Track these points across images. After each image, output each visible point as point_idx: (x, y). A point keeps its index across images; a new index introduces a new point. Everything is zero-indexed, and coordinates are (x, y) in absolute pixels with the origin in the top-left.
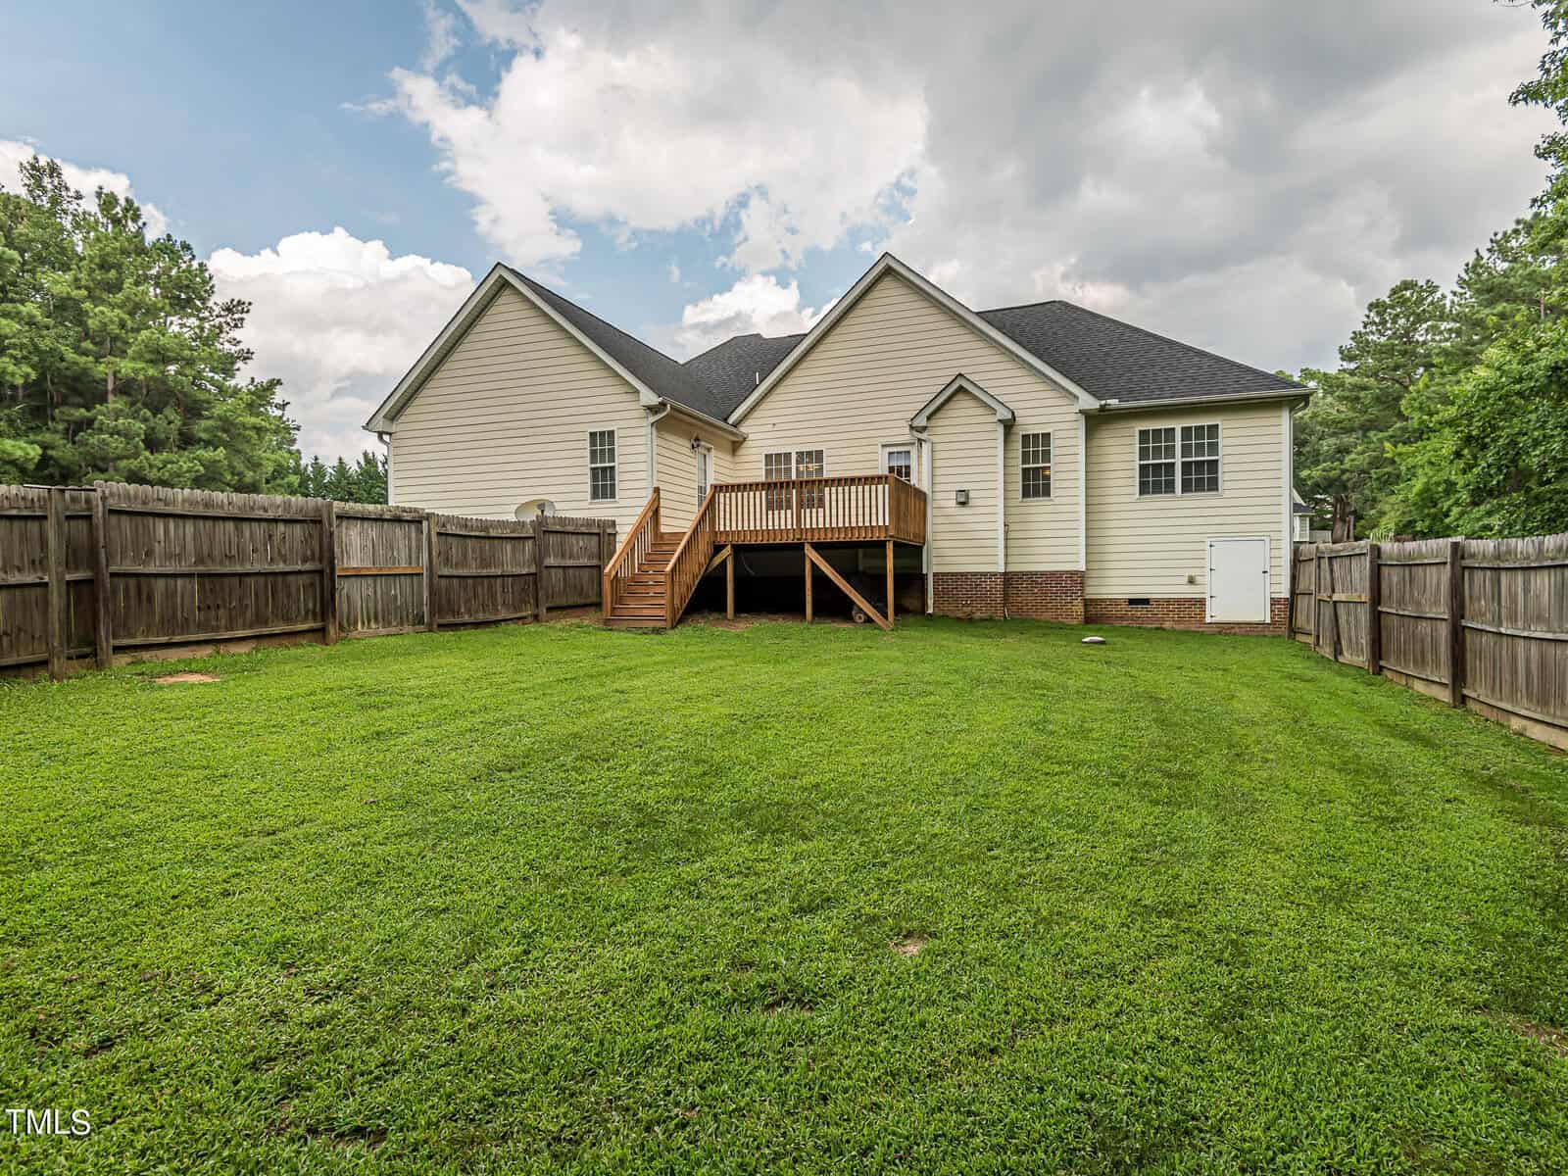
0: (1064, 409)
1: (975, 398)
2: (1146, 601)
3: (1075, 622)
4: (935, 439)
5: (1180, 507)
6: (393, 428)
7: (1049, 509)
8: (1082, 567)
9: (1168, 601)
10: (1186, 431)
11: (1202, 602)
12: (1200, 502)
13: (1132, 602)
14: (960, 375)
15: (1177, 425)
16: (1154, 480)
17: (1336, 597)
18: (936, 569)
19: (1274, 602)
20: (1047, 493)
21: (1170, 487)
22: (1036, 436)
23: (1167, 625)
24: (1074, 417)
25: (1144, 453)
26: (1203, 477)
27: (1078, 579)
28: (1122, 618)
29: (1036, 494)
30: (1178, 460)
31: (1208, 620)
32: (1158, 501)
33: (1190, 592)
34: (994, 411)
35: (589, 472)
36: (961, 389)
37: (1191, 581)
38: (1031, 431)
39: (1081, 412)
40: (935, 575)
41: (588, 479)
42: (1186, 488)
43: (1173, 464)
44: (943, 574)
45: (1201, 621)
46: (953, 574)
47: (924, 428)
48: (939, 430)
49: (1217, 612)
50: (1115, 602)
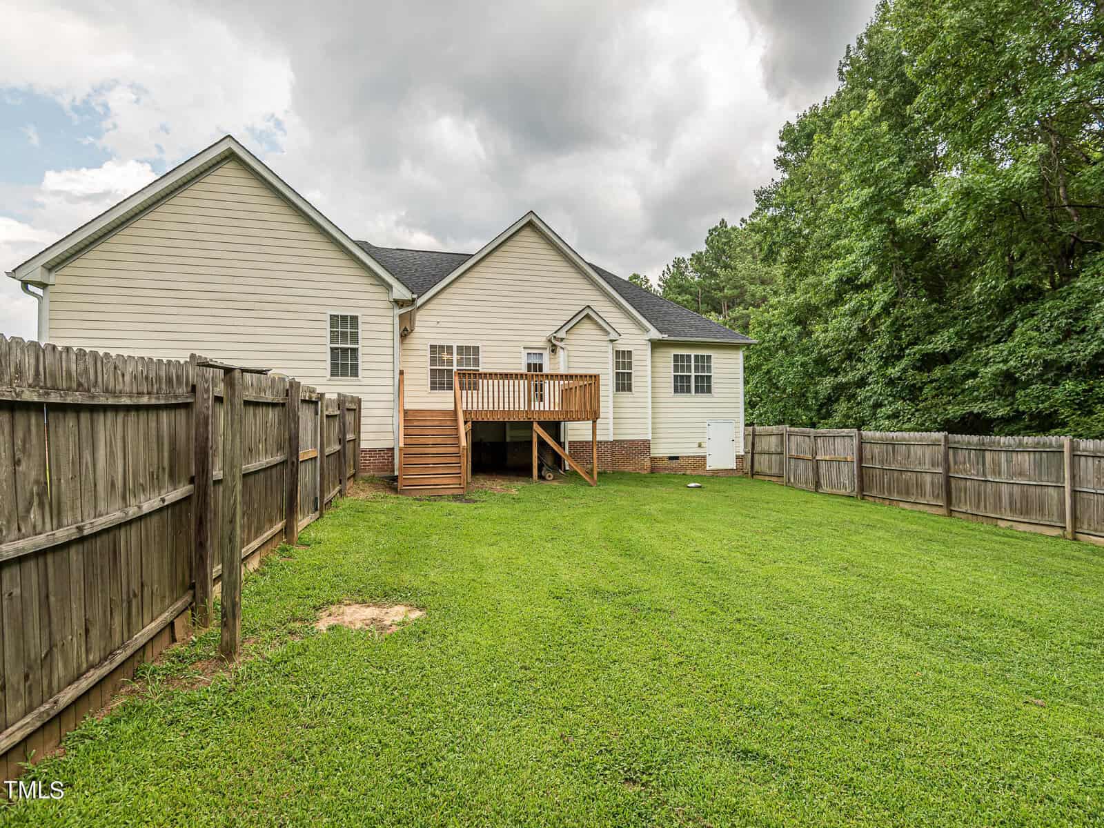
0: (639, 337)
1: (596, 323)
2: (677, 458)
3: (646, 472)
4: (569, 348)
5: (693, 401)
6: (52, 279)
7: (631, 400)
8: (649, 437)
9: (688, 457)
10: (696, 357)
11: (704, 458)
12: (703, 398)
13: (671, 458)
14: (588, 306)
15: (693, 353)
16: (681, 385)
17: (818, 458)
18: (570, 438)
19: (737, 457)
20: (630, 389)
21: (689, 391)
22: (623, 352)
23: (688, 472)
24: (645, 342)
25: (676, 368)
26: (704, 385)
27: (646, 444)
28: (665, 469)
29: (623, 390)
30: (693, 374)
31: (708, 468)
32: (683, 398)
33: (700, 452)
34: (608, 333)
35: (329, 351)
36: (587, 316)
37: (700, 446)
38: (621, 348)
39: (649, 340)
40: (570, 442)
41: (328, 357)
42: (697, 391)
43: (690, 376)
44: (574, 442)
45: (704, 469)
46: (580, 442)
47: (562, 340)
48: (573, 342)
49: (712, 464)
50: (661, 459)
